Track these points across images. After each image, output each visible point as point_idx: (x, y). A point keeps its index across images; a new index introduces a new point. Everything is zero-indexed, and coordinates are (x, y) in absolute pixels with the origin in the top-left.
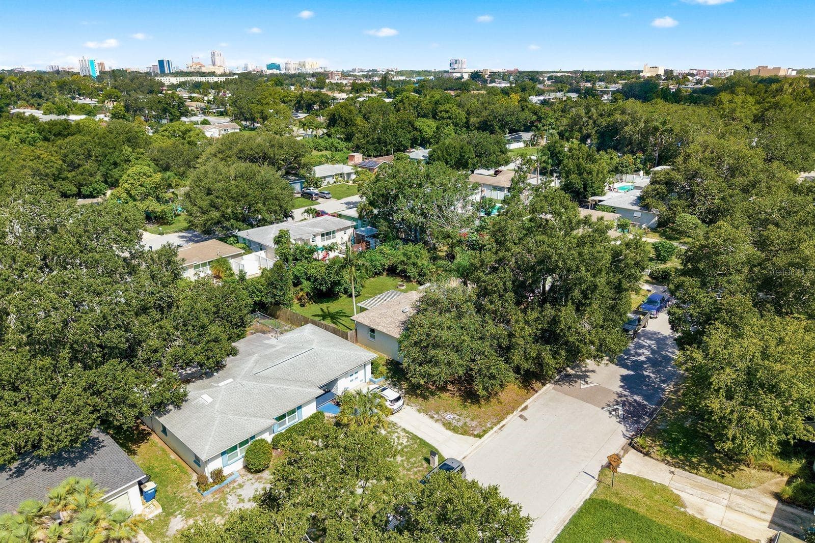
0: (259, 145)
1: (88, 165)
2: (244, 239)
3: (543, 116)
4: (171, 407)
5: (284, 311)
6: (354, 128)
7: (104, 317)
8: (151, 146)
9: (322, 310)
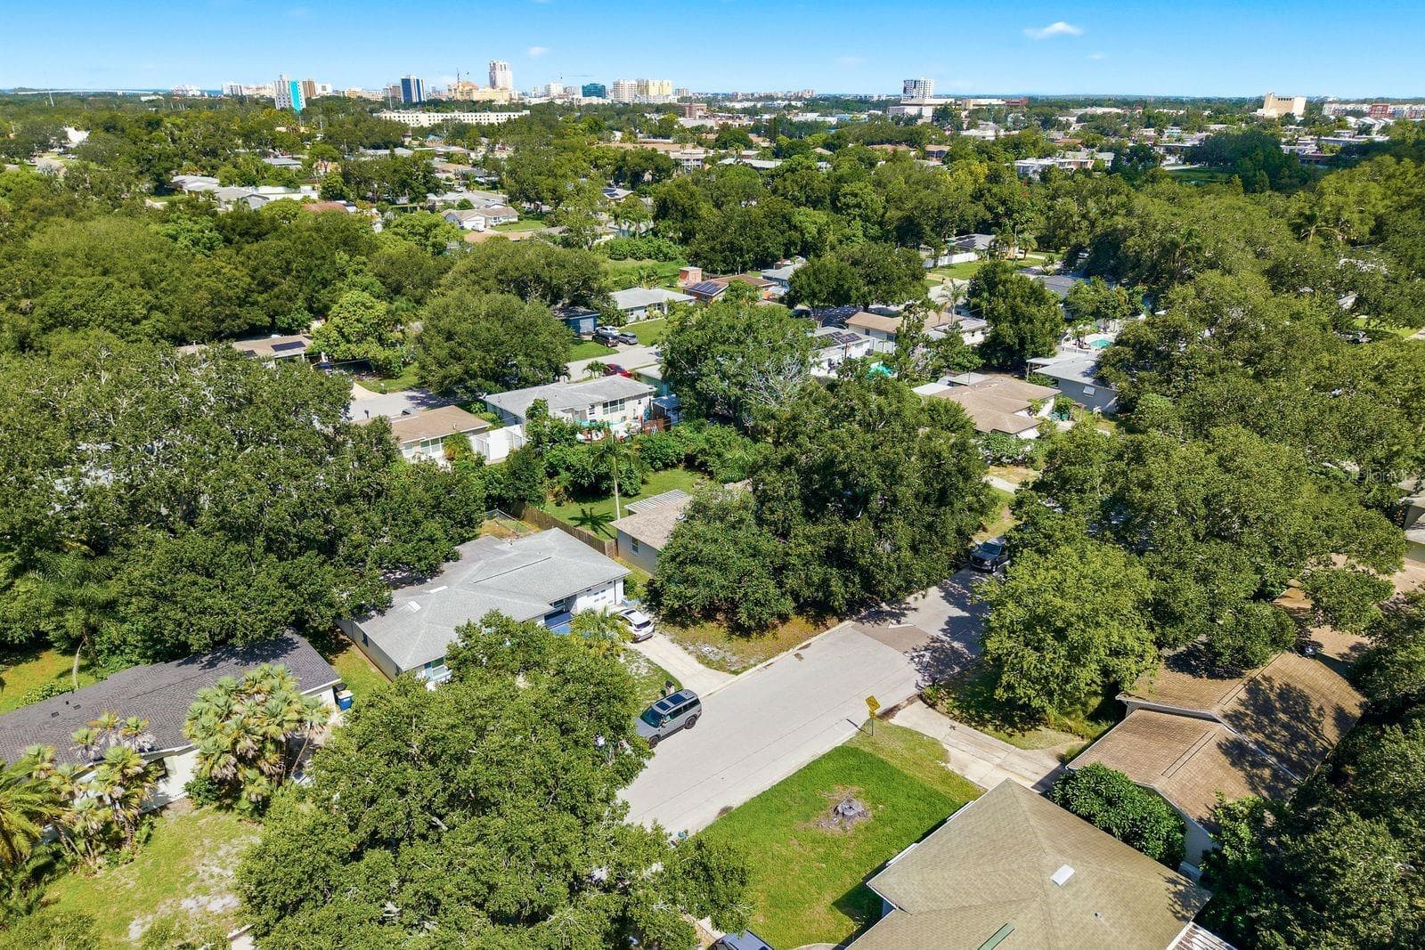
0: (529, 263)
1: (286, 284)
2: (494, 407)
3: (1016, 207)
4: (373, 613)
5: (532, 509)
6: (695, 222)
7: (302, 504)
8: (376, 254)
9: (583, 511)
